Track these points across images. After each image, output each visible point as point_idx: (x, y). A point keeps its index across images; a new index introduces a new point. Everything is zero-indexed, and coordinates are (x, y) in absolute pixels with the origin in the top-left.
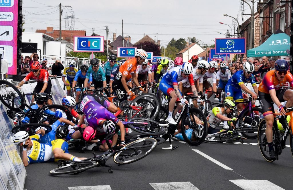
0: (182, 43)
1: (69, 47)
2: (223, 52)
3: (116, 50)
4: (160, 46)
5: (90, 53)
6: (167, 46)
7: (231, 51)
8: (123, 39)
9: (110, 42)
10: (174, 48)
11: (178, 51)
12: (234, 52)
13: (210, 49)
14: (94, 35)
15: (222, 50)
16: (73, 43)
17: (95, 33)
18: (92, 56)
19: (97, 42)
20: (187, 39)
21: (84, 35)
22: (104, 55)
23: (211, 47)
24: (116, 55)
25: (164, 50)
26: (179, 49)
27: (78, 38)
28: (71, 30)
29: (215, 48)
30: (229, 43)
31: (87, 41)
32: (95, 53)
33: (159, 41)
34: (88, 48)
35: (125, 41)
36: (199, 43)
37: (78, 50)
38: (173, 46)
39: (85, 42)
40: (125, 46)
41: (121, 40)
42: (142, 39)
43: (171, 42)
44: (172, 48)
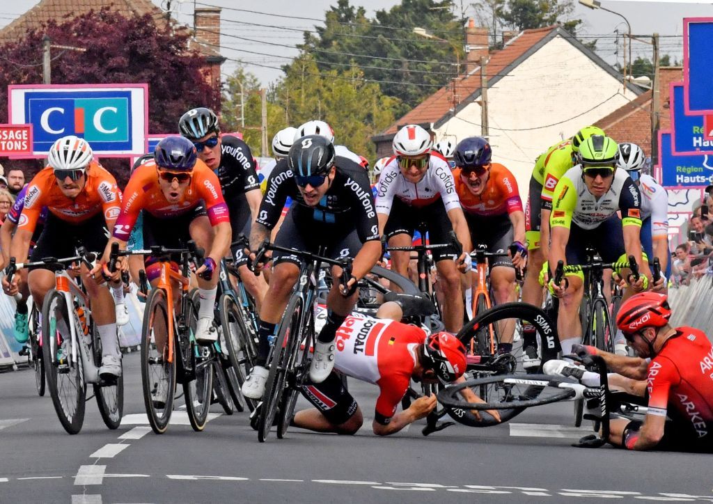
0: (423, 33)
4: (220, 60)
6: (286, 69)
25: (253, 103)
26: (405, 96)
33: (208, 16)
38: (340, 70)
43: (320, 30)
44: (330, 90)
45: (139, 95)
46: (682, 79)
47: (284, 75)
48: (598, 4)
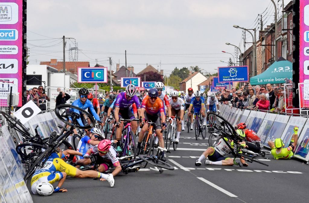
0: (184, 72)
1: (73, 79)
2: (226, 80)
3: (120, 80)
4: (163, 75)
5: (94, 84)
6: (170, 75)
7: (234, 79)
8: (126, 69)
9: (114, 73)
10: (177, 77)
11: (181, 80)
12: (237, 80)
13: (213, 77)
14: (97, 66)
15: (225, 78)
16: (77, 74)
17: (98, 64)
18: (96, 87)
19: (100, 73)
20: (190, 68)
21: (88, 66)
22: (108, 86)
23: (214, 75)
24: (120, 85)
25: (167, 79)
26: (182, 78)
27: (82, 69)
28: (74, 61)
29: (218, 77)
30: (232, 71)
31: (91, 72)
32: (99, 84)
33: (162, 71)
34: (91, 79)
35: (128, 71)
36: (202, 72)
37: (82, 81)
38: (176, 75)
39: (89, 73)
40: (128, 76)
41: (124, 71)
42: (145, 69)
44: (175, 78)
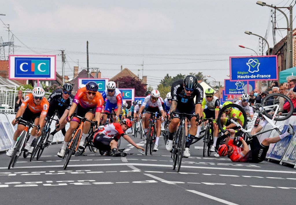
4: (147, 85)
6: (158, 86)
9: (69, 80)
33: (145, 77)
43: (164, 80)
44: (165, 90)
45: (133, 90)
46: (224, 89)
47: (157, 87)
48: (210, 76)
